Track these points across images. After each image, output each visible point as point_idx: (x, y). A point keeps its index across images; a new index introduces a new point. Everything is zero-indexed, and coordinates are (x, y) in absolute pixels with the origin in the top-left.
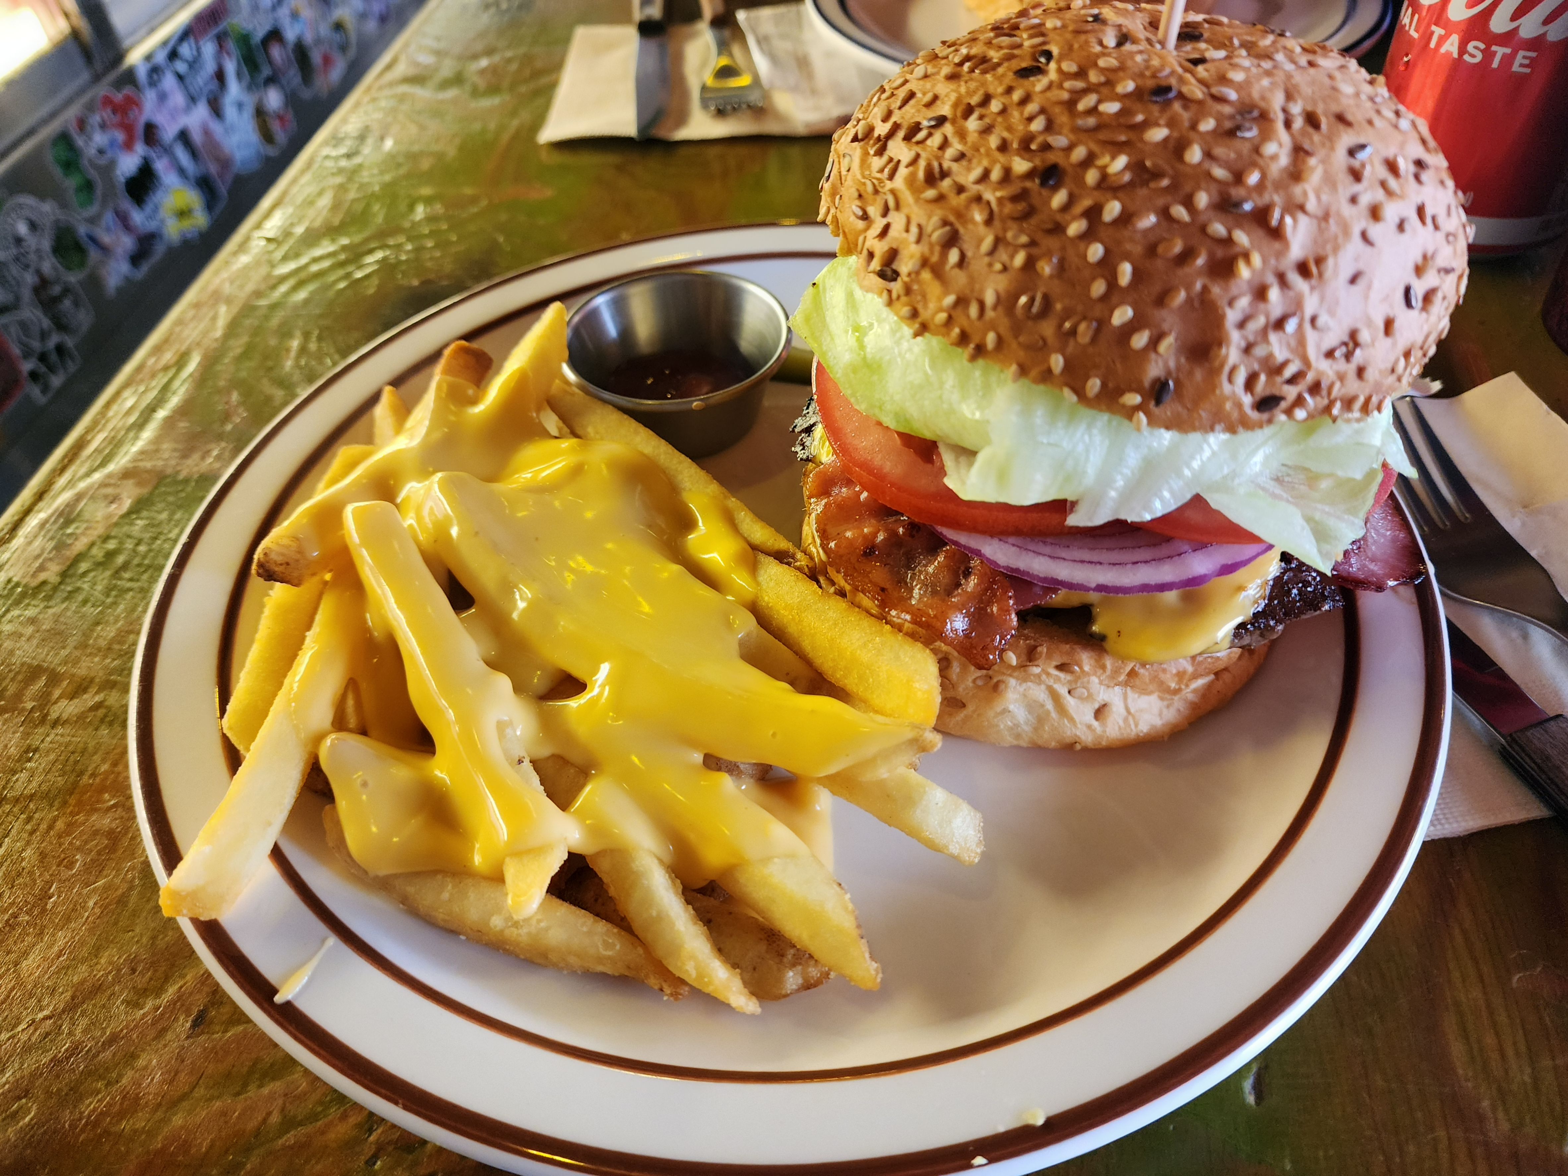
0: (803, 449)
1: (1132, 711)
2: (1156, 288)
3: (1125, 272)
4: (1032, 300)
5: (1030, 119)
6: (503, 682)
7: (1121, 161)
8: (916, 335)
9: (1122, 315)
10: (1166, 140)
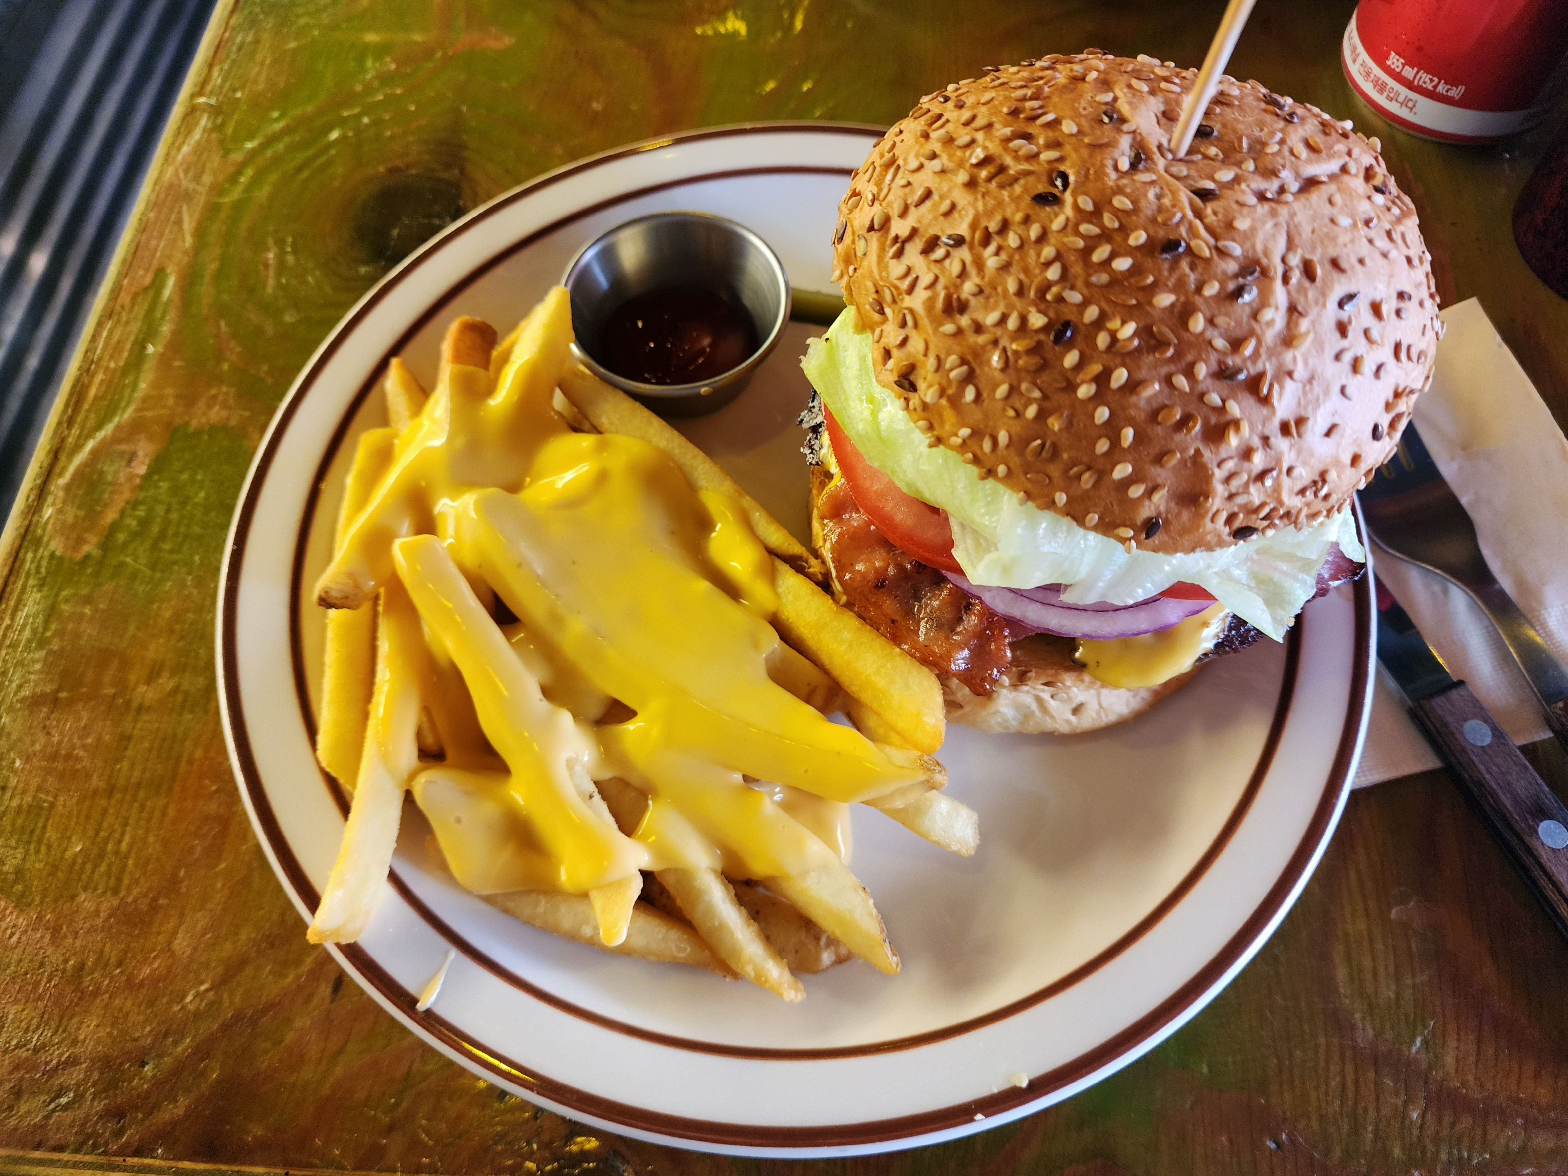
0: (812, 453)
1: (1104, 705)
2: (1155, 450)
3: (1128, 434)
4: (1043, 445)
5: (1048, 264)
6: (565, 718)
7: (1130, 328)
8: (931, 446)
9: (1122, 471)
10: (1173, 305)
